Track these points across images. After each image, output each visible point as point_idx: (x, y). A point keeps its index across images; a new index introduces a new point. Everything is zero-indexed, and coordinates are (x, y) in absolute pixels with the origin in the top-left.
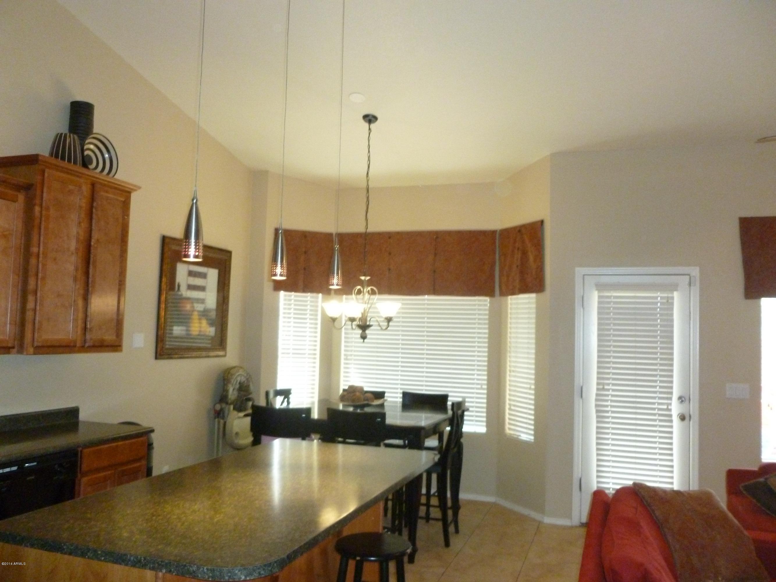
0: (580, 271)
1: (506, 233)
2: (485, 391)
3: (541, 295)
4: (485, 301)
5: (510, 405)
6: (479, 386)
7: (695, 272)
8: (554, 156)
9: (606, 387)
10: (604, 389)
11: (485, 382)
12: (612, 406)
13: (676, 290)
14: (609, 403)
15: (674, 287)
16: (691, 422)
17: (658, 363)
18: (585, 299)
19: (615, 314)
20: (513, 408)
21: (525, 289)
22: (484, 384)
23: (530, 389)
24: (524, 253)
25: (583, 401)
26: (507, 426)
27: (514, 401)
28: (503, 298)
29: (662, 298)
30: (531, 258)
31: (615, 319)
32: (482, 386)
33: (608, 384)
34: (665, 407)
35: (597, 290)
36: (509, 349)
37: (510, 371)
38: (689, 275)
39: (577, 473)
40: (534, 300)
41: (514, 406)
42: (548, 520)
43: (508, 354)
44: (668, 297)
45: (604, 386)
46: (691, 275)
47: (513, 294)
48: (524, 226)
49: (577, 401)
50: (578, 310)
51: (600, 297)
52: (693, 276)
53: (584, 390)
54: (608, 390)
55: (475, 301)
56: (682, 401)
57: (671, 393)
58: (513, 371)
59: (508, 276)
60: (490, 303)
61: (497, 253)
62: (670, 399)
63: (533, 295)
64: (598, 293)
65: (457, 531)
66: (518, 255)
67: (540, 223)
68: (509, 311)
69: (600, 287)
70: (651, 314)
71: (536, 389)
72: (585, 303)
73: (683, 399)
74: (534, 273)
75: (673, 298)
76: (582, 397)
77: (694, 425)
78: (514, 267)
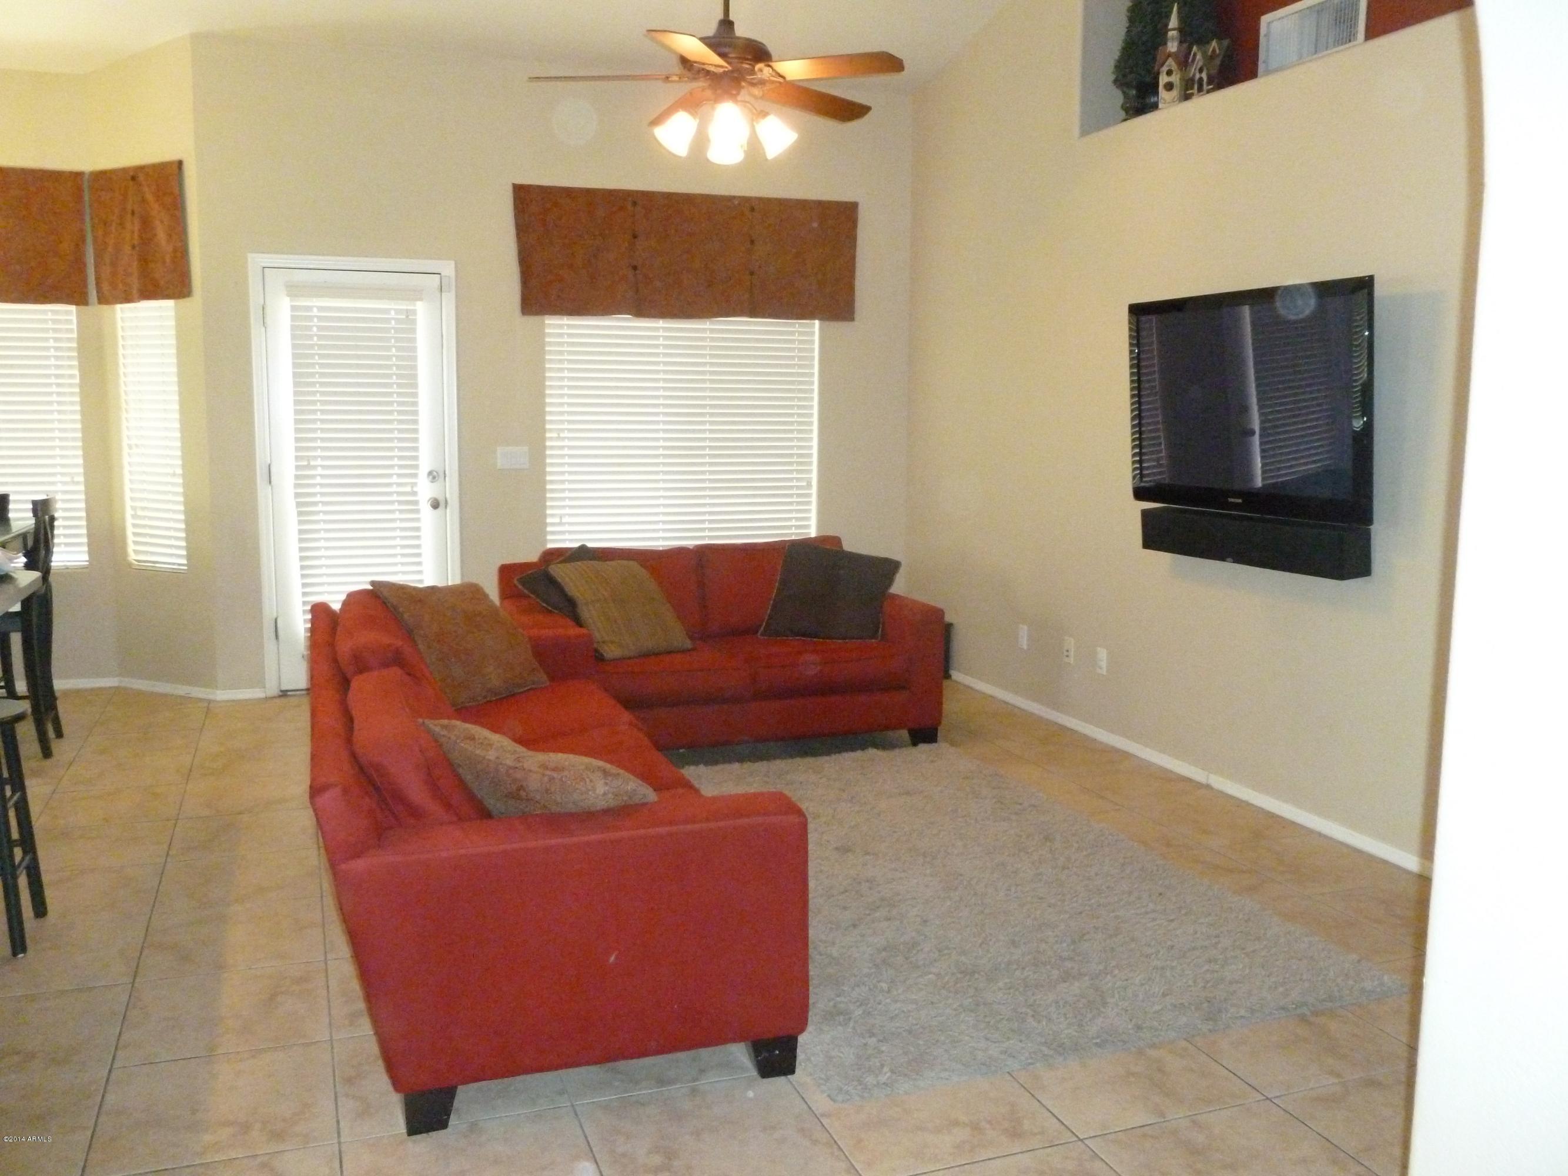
0: (257, 260)
1: (103, 179)
2: (82, 488)
3: (183, 302)
4: (68, 313)
5: (134, 508)
6: (68, 479)
7: (448, 269)
8: (196, 38)
9: (312, 463)
10: (308, 467)
11: (81, 470)
12: (323, 494)
13: (421, 299)
14: (318, 489)
15: (416, 294)
16: (448, 510)
17: (394, 420)
18: (268, 311)
19: (320, 337)
20: (140, 513)
21: (151, 291)
22: (78, 474)
23: (174, 475)
24: (146, 223)
25: (272, 489)
26: (131, 548)
27: (141, 500)
28: (105, 308)
29: (398, 311)
30: (161, 235)
31: (320, 347)
32: (73, 478)
33: (315, 458)
34: (408, 489)
35: (288, 295)
36: (124, 406)
37: (130, 447)
38: (439, 274)
39: (269, 611)
40: (172, 313)
41: (143, 509)
42: (222, 695)
43: (124, 415)
44: (407, 311)
45: (308, 460)
46: (443, 274)
47: (128, 299)
48: (141, 168)
49: (263, 492)
50: (256, 331)
51: (294, 308)
52: (446, 276)
53: (273, 470)
54: (315, 467)
55: (45, 312)
56: (434, 478)
57: (416, 467)
58: (137, 446)
59: (114, 264)
60: (78, 316)
61: (87, 218)
62: (415, 476)
63: (170, 303)
64: (291, 301)
65: (59, 734)
66: (133, 226)
67: (175, 167)
68: (120, 333)
69: (294, 290)
70: (381, 339)
71: (184, 476)
72: (268, 321)
73: (435, 473)
74: (168, 259)
75: (414, 312)
76: (270, 482)
77: (452, 514)
78: (127, 249)
